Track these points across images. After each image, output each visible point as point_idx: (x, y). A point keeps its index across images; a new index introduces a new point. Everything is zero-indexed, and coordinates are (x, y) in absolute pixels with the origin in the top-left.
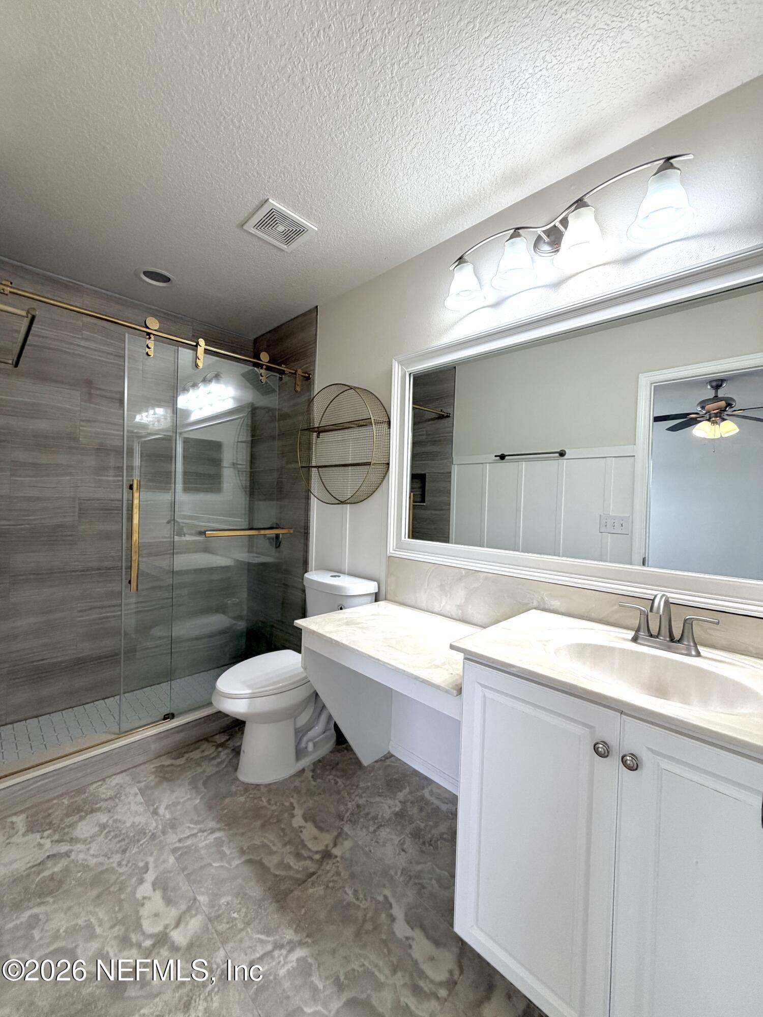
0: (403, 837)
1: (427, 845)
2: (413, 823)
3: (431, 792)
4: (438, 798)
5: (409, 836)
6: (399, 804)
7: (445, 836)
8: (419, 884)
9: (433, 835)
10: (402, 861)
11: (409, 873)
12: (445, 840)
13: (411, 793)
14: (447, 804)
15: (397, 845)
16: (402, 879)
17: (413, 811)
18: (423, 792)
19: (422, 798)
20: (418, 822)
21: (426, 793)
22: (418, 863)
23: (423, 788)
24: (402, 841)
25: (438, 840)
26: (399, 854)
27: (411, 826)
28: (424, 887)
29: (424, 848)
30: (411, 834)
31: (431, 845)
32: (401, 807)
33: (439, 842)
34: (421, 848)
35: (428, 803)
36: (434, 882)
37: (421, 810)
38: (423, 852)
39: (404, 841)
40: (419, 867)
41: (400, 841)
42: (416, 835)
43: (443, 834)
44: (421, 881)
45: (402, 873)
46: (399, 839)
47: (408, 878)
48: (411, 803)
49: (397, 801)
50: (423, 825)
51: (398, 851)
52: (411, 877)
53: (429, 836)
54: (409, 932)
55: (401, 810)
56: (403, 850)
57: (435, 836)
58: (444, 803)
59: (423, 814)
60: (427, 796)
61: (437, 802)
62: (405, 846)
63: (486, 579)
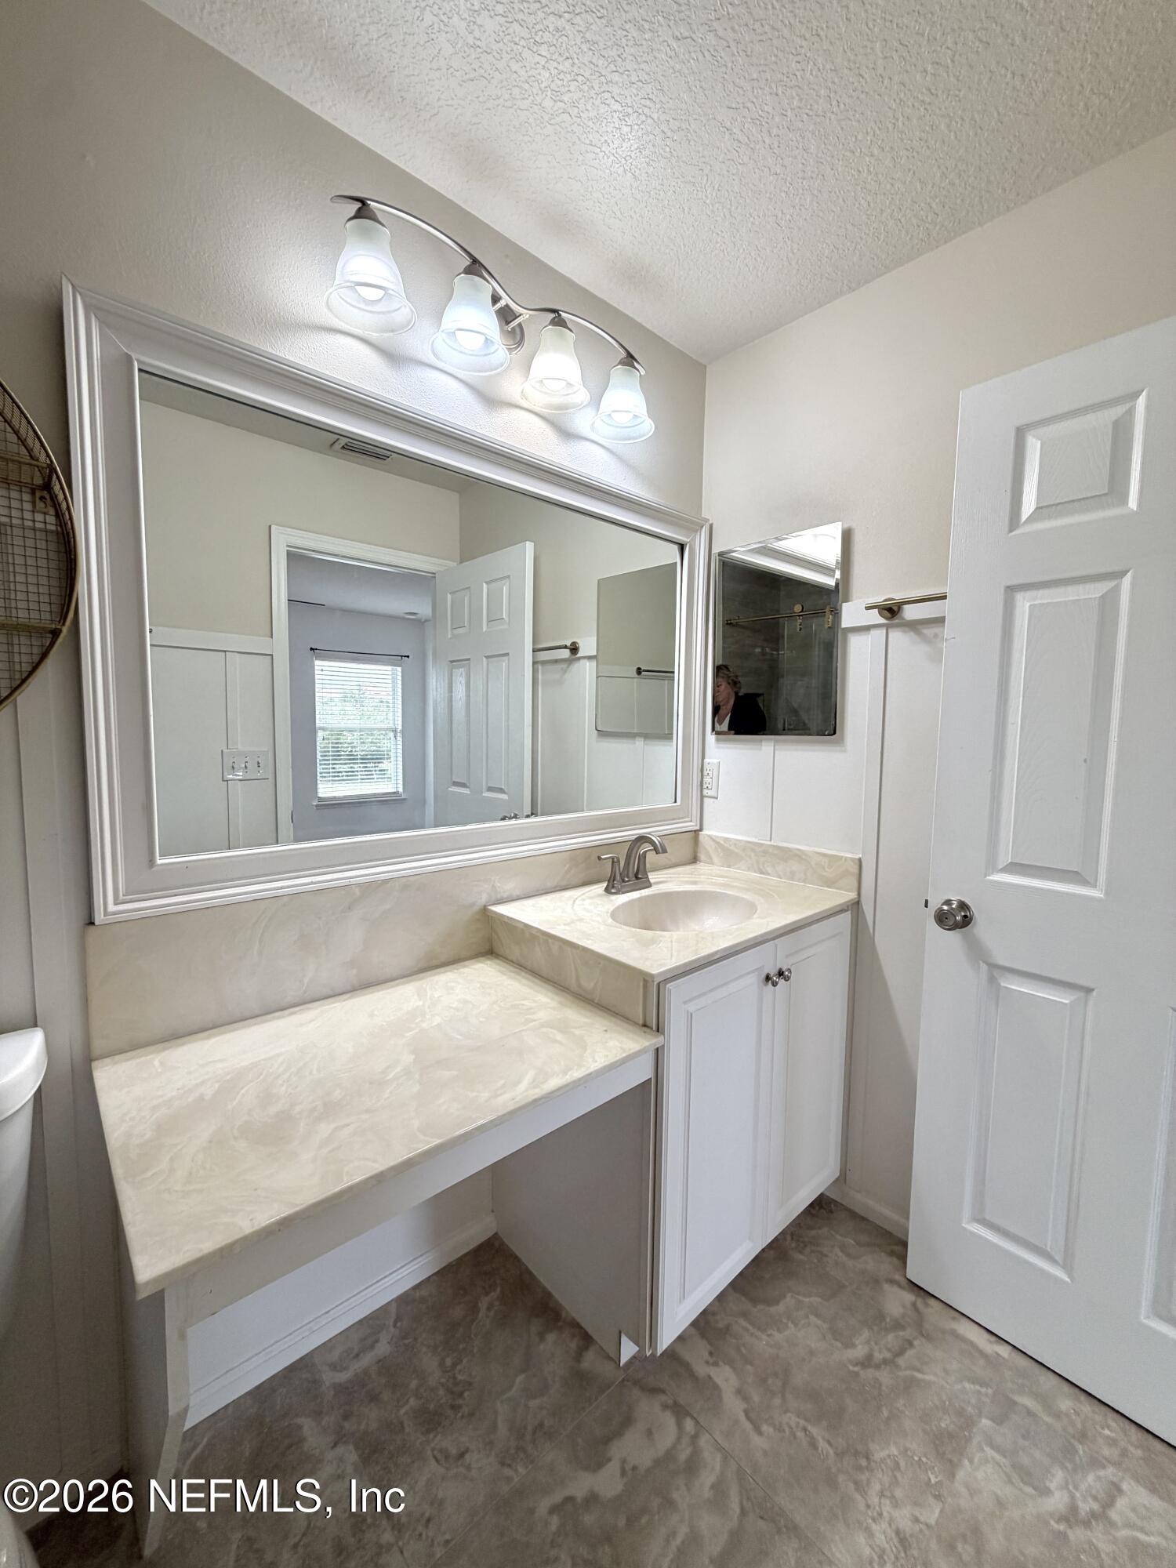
0: (429, 1452)
1: (461, 1402)
2: (402, 1423)
3: (334, 1367)
4: (357, 1356)
5: (431, 1436)
6: (340, 1450)
7: (449, 1362)
8: (534, 1432)
9: (443, 1385)
10: (482, 1462)
11: (512, 1451)
12: (454, 1365)
13: (318, 1414)
14: (377, 1341)
15: (447, 1469)
16: (521, 1470)
17: (371, 1418)
18: (327, 1384)
19: (341, 1389)
20: (402, 1411)
21: (329, 1378)
22: (494, 1427)
23: (316, 1382)
24: (439, 1456)
25: (455, 1378)
26: (469, 1468)
27: (407, 1430)
28: (541, 1425)
29: (465, 1410)
30: (428, 1431)
31: (461, 1394)
32: (351, 1447)
33: (460, 1377)
34: (462, 1417)
35: (361, 1380)
36: (532, 1403)
37: (374, 1398)
38: (471, 1415)
39: (441, 1451)
40: (502, 1428)
41: (437, 1461)
42: (431, 1420)
43: (442, 1364)
44: (530, 1428)
45: (509, 1466)
46: (433, 1461)
47: (522, 1455)
48: (346, 1417)
49: (330, 1455)
50: (412, 1402)
51: (462, 1470)
52: (519, 1449)
53: (441, 1392)
54: (613, 1467)
55: (357, 1448)
56: (462, 1455)
57: (443, 1380)
58: (372, 1347)
59: (386, 1396)
60: (343, 1377)
61: (367, 1360)
62: (454, 1451)
63: (405, 887)
